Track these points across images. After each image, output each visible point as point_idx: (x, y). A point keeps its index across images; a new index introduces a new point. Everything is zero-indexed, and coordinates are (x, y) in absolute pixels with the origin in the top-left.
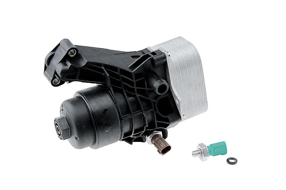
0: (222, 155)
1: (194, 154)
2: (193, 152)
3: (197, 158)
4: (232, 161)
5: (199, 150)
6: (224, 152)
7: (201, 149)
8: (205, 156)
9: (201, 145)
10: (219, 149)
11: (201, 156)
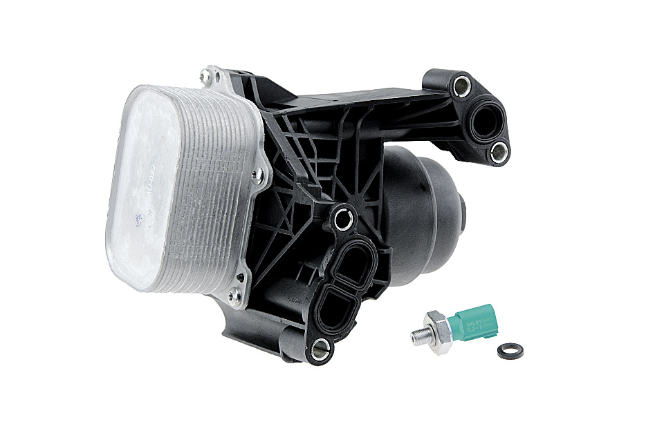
0: (486, 338)
1: (417, 337)
2: (413, 333)
3: (425, 348)
4: (509, 352)
5: (429, 329)
6: (491, 332)
7: (433, 324)
8: (442, 342)
9: (433, 315)
10: (477, 323)
11: (433, 343)
